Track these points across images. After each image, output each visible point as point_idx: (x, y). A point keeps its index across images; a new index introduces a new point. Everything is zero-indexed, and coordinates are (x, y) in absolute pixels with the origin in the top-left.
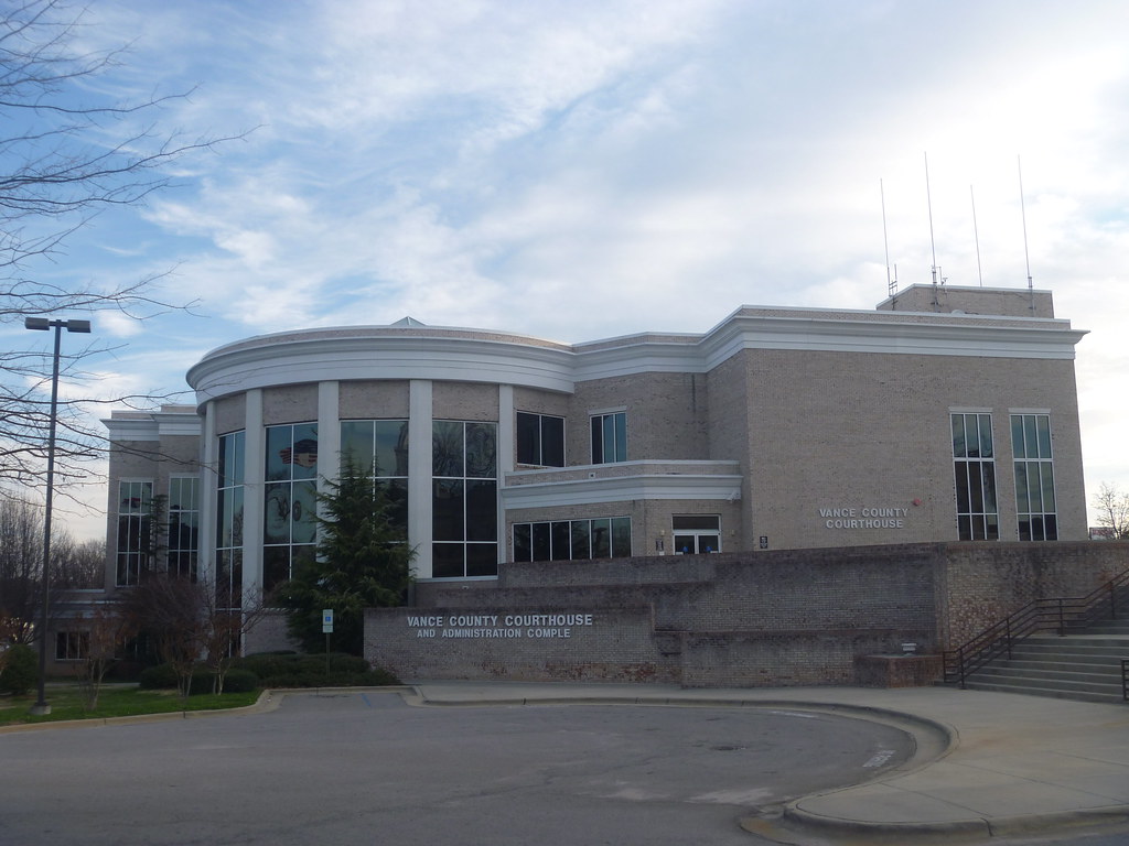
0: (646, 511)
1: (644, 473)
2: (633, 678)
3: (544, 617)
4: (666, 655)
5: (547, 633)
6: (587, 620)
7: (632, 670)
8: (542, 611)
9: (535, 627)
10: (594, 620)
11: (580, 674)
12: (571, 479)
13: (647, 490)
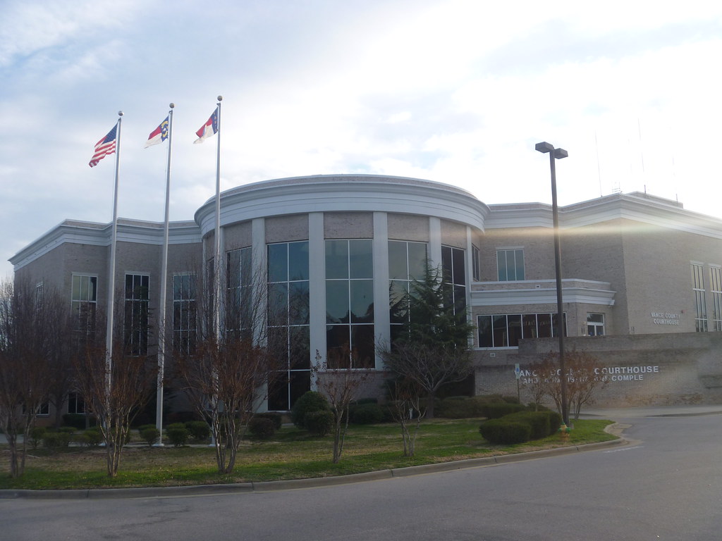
0: (577, 310)
1: (574, 286)
2: (688, 402)
3: (624, 368)
4: (709, 388)
5: (626, 378)
6: (654, 369)
7: (686, 398)
8: (621, 364)
9: (617, 374)
10: (659, 369)
11: (650, 402)
12: (522, 288)
13: (578, 297)
